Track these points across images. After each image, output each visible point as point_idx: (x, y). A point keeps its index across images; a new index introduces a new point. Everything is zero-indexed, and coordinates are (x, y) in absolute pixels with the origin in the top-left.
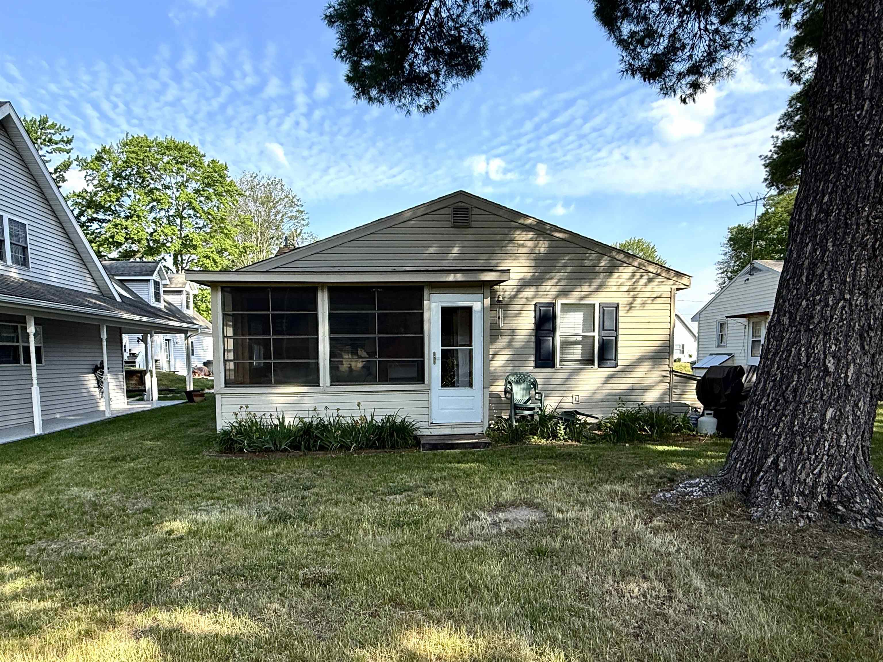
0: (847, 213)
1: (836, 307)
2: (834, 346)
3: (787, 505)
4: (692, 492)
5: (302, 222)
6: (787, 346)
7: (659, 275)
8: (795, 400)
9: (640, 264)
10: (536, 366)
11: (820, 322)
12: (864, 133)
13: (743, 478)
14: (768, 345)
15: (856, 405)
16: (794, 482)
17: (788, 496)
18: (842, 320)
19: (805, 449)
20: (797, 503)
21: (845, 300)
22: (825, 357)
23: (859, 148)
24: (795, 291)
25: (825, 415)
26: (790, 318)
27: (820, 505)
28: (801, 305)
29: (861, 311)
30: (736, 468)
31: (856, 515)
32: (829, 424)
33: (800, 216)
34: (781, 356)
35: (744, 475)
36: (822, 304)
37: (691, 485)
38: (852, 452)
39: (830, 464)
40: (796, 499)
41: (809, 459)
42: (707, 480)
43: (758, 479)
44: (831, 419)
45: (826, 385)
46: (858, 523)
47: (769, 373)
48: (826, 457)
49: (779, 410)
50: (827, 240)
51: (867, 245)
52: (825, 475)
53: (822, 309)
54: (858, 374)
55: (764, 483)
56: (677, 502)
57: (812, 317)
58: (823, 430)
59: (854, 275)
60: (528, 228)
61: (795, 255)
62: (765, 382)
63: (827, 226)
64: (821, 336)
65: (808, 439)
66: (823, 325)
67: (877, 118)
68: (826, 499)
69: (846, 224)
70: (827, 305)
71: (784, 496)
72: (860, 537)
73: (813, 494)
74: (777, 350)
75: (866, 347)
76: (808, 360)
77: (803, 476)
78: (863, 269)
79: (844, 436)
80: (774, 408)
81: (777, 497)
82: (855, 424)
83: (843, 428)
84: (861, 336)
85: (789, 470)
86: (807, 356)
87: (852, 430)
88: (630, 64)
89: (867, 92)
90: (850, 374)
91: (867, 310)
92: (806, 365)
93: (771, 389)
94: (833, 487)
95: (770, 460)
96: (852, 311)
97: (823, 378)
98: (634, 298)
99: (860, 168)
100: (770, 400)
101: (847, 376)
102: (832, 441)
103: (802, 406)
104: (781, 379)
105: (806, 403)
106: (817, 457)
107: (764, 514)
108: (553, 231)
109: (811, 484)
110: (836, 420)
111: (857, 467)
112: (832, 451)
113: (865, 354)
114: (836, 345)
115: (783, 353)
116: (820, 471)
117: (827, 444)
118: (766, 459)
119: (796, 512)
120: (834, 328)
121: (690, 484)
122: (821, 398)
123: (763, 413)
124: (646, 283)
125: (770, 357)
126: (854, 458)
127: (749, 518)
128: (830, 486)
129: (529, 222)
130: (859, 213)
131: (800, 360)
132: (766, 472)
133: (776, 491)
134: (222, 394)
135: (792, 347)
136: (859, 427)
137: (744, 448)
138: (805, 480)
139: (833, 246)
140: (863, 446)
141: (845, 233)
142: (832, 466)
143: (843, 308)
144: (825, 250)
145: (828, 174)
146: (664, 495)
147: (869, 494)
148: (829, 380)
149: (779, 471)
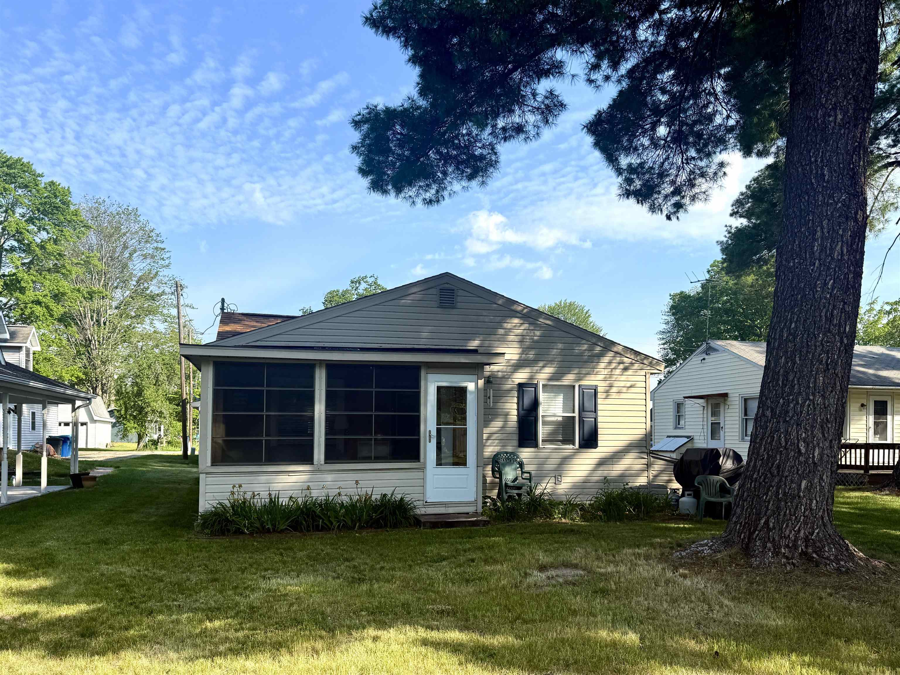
0: (808, 337)
1: (804, 406)
2: (804, 434)
3: (777, 555)
4: (703, 550)
5: (161, 262)
6: (771, 433)
8: (778, 474)
10: (520, 446)
11: (793, 416)
12: (816, 282)
13: (742, 537)
14: (756, 432)
15: (821, 478)
16: (781, 537)
17: (778, 548)
18: (808, 414)
19: (788, 512)
20: (784, 553)
21: (810, 400)
22: (798, 442)
23: (813, 292)
24: (774, 392)
25: (800, 485)
26: (772, 412)
27: (800, 554)
28: (779, 402)
29: (820, 408)
30: (736, 529)
31: (826, 561)
32: (804, 492)
33: (775, 336)
34: (767, 441)
35: (742, 535)
36: (794, 402)
37: (702, 545)
38: (820, 514)
39: (805, 523)
40: (783, 551)
41: (790, 519)
42: (714, 541)
43: (754, 537)
44: (805, 488)
45: (800, 463)
46: (828, 567)
47: (758, 454)
48: (802, 518)
49: (767, 483)
50: (795, 356)
51: (822, 361)
52: (802, 532)
53: (794, 406)
54: (821, 455)
55: (759, 540)
56: (692, 559)
57: (787, 412)
58: (799, 497)
59: (815, 382)
61: (773, 365)
62: (756, 460)
63: (795, 345)
64: (795, 426)
65: (789, 504)
66: (795, 418)
67: (824, 273)
68: (804, 550)
69: (808, 345)
70: (797, 403)
71: (775, 549)
72: (830, 576)
73: (795, 547)
74: (763, 436)
75: (826, 435)
76: (786, 444)
77: (787, 532)
78: (821, 378)
79: (814, 502)
80: (764, 481)
81: (770, 550)
82: (821, 492)
83: (814, 496)
84: (822, 426)
85: (777, 529)
86: (786, 441)
87: (820, 497)
88: (626, 190)
89: (817, 254)
90: (816, 455)
91: (825, 408)
92: (786, 448)
93: (760, 466)
94: (809, 540)
95: (763, 521)
96: (815, 408)
97: (798, 458)
99: (815, 307)
100: (760, 474)
101: (814, 456)
102: (806, 505)
103: (784, 479)
104: (768, 459)
105: (787, 477)
106: (796, 517)
107: (761, 563)
109: (793, 538)
110: (808, 489)
111: (825, 525)
112: (807, 513)
113: (825, 440)
114: (805, 433)
115: (768, 438)
116: (799, 528)
117: (803, 507)
118: (759, 520)
119: (784, 560)
120: (803, 420)
121: (700, 544)
122: (797, 473)
123: (755, 485)
124: (625, 367)
125: (758, 441)
126: (822, 518)
127: (751, 566)
128: (806, 540)
130: (816, 338)
131: (780, 443)
132: (760, 531)
133: (769, 545)
134: (207, 473)
135: (774, 434)
136: (824, 495)
137: (742, 513)
138: (789, 536)
139: (800, 360)
140: (828, 509)
141: (807, 352)
142: (808, 525)
143: (809, 405)
144: (794, 363)
145: (792, 308)
146: (681, 554)
147: (834, 545)
148: (802, 459)
149: (769, 530)
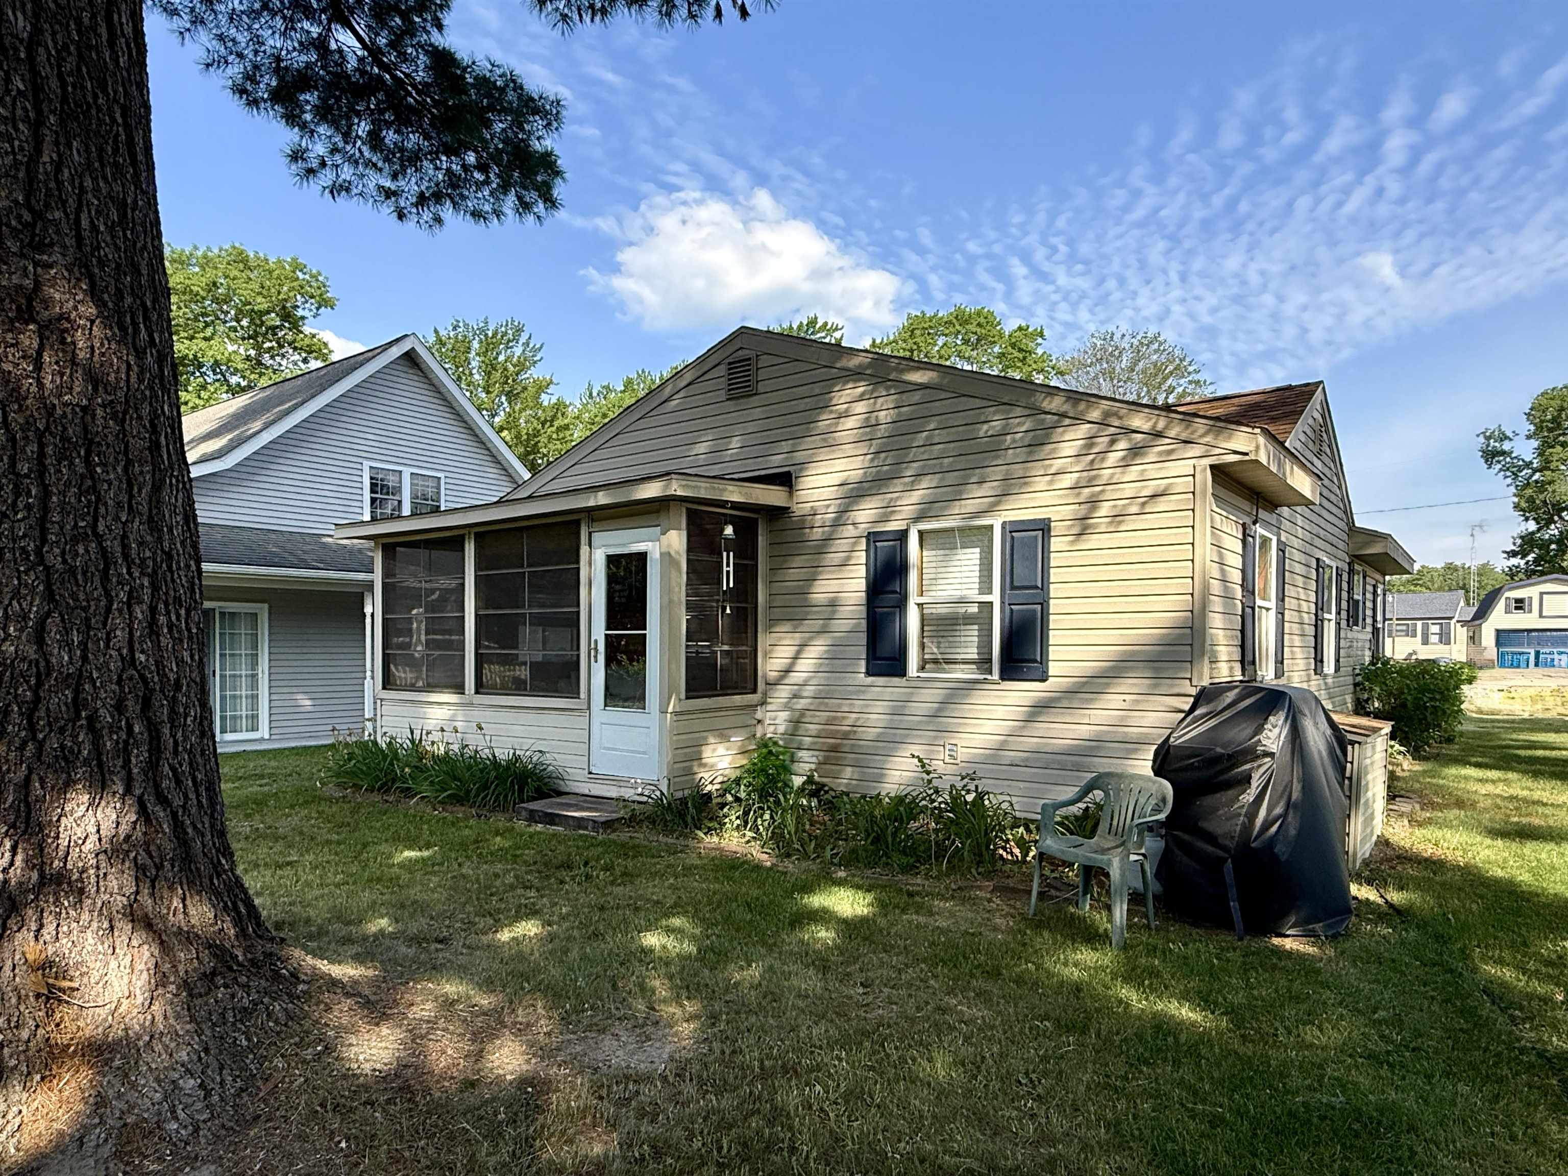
7: (1159, 435)
9: (1107, 414)
10: (868, 673)
60: (856, 375)
98: (1094, 503)
108: (902, 371)
124: (1124, 458)
129: (854, 362)
134: (381, 700)
